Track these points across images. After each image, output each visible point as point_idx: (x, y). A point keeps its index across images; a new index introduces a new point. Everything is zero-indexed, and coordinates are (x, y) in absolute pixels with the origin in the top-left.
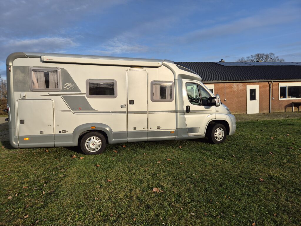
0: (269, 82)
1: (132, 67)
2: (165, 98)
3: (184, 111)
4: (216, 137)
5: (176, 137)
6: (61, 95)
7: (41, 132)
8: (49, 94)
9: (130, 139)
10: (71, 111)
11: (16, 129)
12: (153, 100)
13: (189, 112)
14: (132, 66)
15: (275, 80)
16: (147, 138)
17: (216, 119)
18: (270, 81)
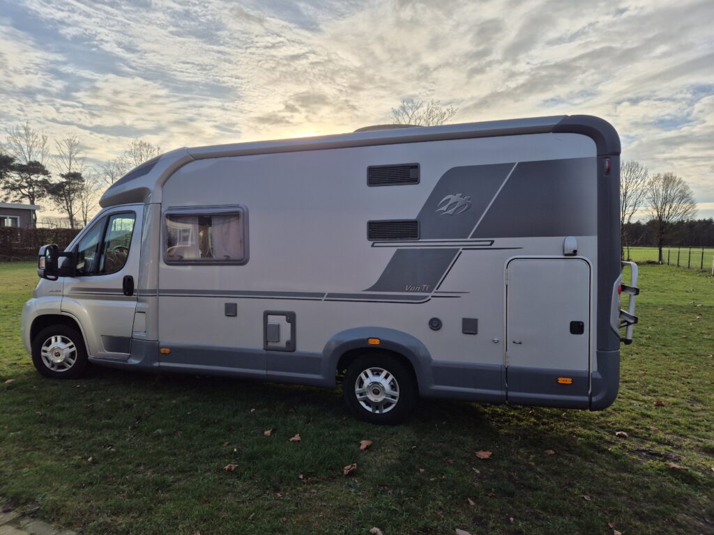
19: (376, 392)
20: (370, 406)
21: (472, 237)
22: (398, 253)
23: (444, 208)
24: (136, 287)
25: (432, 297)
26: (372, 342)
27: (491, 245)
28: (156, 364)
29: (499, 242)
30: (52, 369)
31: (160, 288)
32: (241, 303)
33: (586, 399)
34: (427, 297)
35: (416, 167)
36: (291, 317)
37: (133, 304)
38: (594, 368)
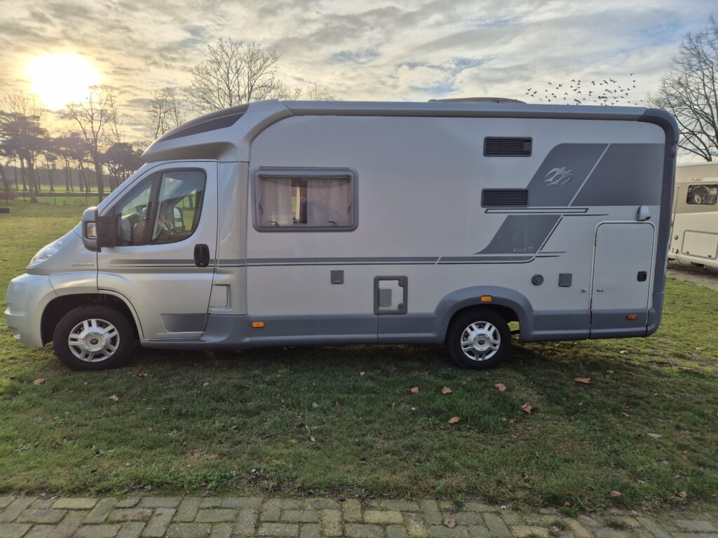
19: (481, 343)
20: (473, 355)
21: (571, 205)
22: (509, 218)
23: (551, 180)
24: (212, 257)
25: (537, 257)
26: (484, 299)
27: (586, 212)
28: (247, 340)
29: (593, 209)
30: (85, 360)
31: (248, 257)
32: (349, 271)
33: (644, 329)
34: (532, 257)
35: (529, 141)
36: (403, 282)
37: (208, 277)
38: (650, 305)
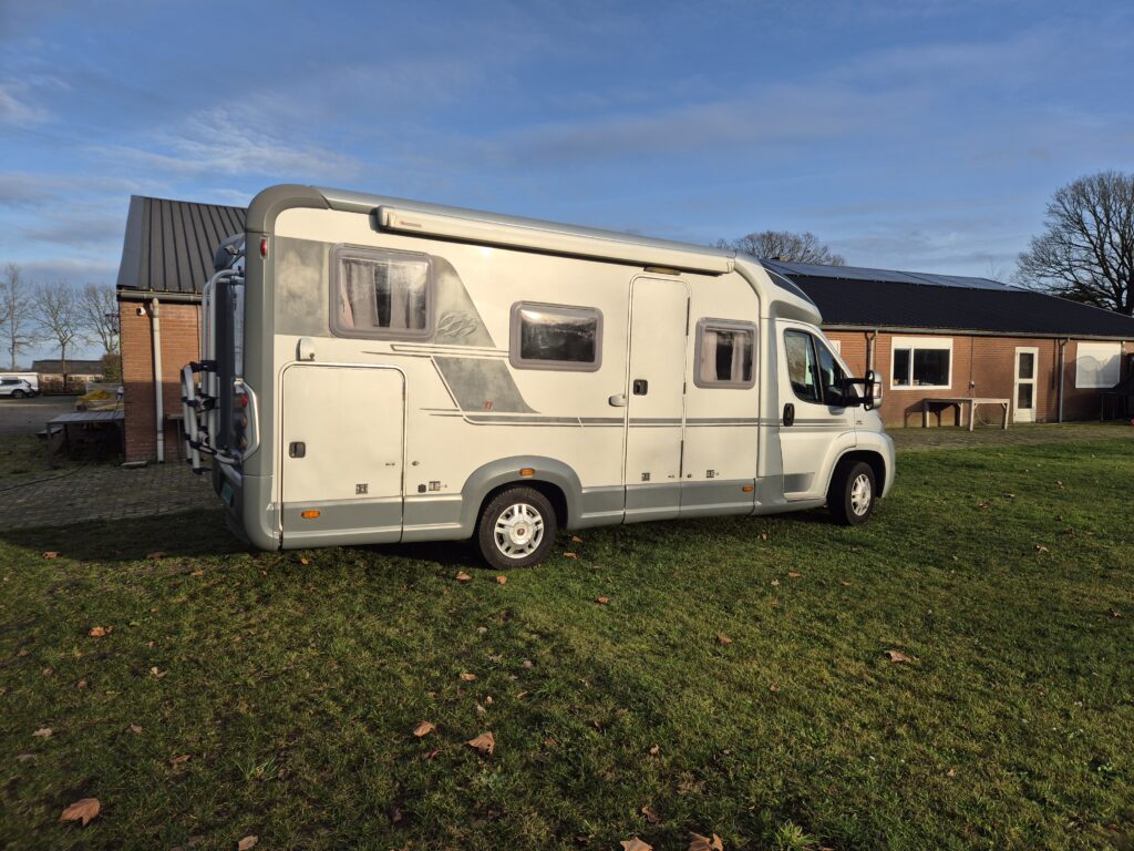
0: (866, 332)
1: (650, 268)
2: (728, 377)
3: (777, 420)
4: (855, 505)
5: (758, 503)
6: (432, 355)
7: (362, 489)
8: (394, 350)
9: (633, 513)
10: (461, 413)
11: (274, 476)
12: (700, 383)
13: (791, 425)
14: (647, 266)
15: (884, 329)
16: (676, 508)
17: (858, 448)
18: (872, 328)
